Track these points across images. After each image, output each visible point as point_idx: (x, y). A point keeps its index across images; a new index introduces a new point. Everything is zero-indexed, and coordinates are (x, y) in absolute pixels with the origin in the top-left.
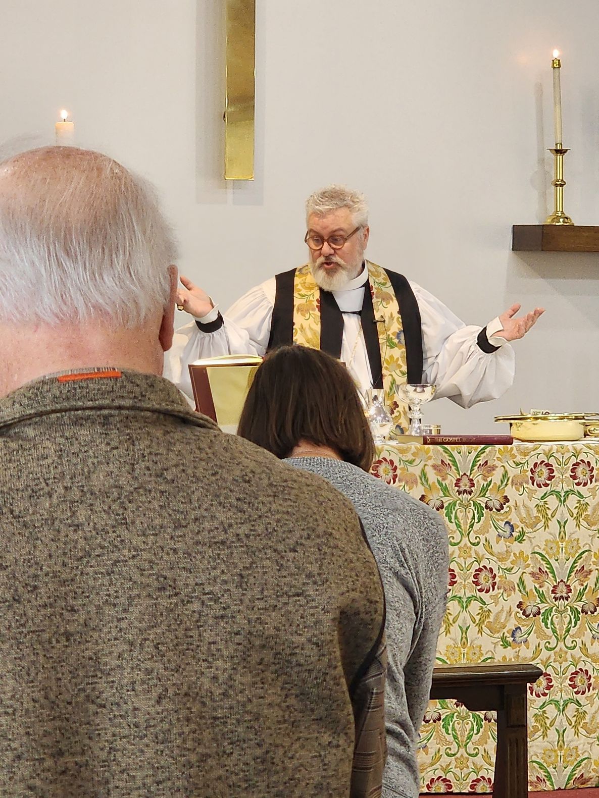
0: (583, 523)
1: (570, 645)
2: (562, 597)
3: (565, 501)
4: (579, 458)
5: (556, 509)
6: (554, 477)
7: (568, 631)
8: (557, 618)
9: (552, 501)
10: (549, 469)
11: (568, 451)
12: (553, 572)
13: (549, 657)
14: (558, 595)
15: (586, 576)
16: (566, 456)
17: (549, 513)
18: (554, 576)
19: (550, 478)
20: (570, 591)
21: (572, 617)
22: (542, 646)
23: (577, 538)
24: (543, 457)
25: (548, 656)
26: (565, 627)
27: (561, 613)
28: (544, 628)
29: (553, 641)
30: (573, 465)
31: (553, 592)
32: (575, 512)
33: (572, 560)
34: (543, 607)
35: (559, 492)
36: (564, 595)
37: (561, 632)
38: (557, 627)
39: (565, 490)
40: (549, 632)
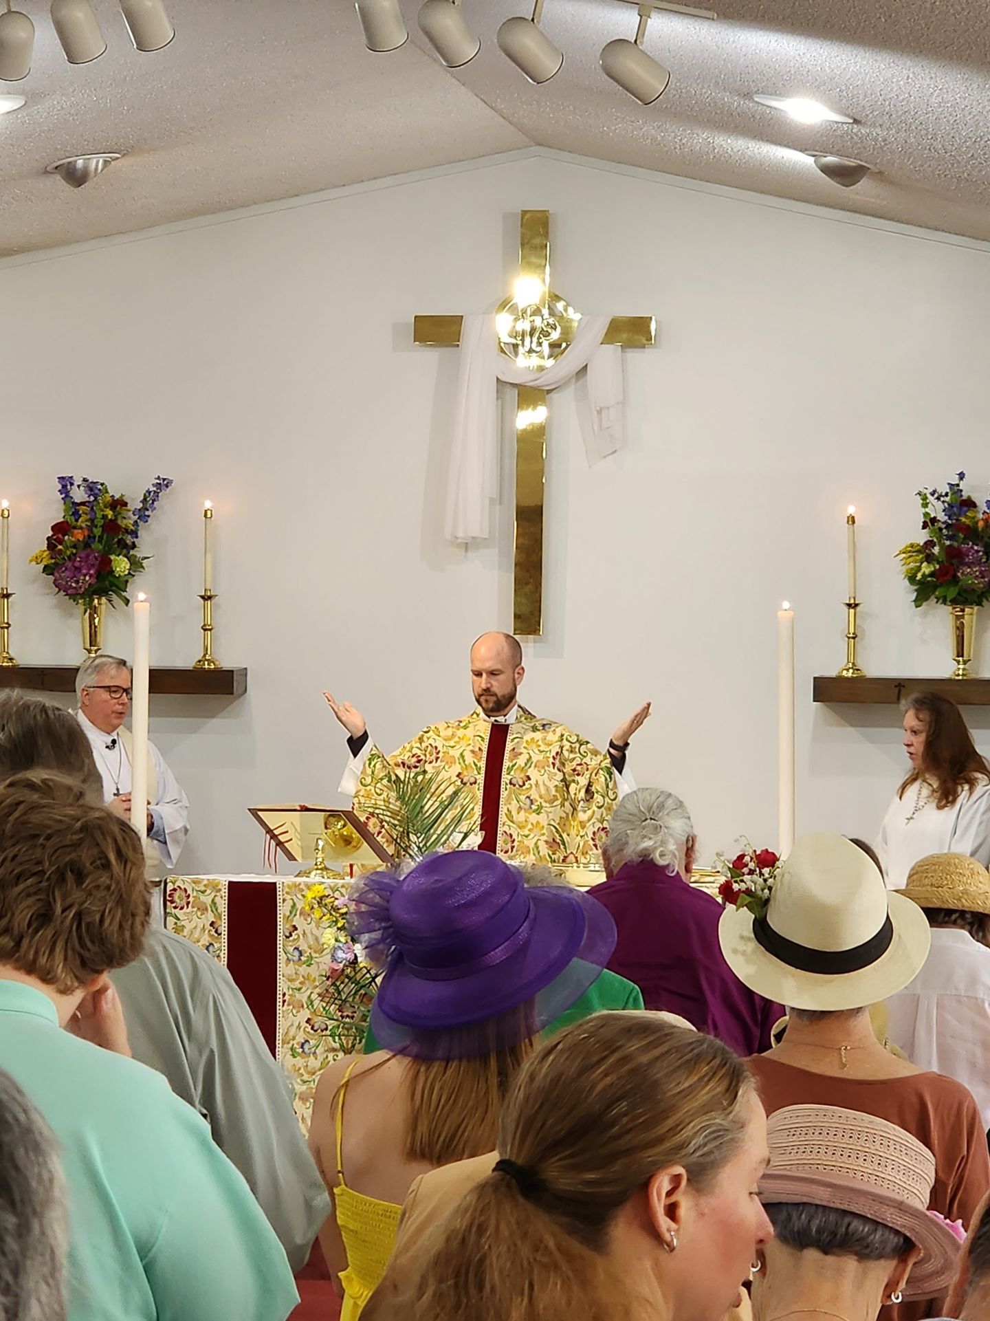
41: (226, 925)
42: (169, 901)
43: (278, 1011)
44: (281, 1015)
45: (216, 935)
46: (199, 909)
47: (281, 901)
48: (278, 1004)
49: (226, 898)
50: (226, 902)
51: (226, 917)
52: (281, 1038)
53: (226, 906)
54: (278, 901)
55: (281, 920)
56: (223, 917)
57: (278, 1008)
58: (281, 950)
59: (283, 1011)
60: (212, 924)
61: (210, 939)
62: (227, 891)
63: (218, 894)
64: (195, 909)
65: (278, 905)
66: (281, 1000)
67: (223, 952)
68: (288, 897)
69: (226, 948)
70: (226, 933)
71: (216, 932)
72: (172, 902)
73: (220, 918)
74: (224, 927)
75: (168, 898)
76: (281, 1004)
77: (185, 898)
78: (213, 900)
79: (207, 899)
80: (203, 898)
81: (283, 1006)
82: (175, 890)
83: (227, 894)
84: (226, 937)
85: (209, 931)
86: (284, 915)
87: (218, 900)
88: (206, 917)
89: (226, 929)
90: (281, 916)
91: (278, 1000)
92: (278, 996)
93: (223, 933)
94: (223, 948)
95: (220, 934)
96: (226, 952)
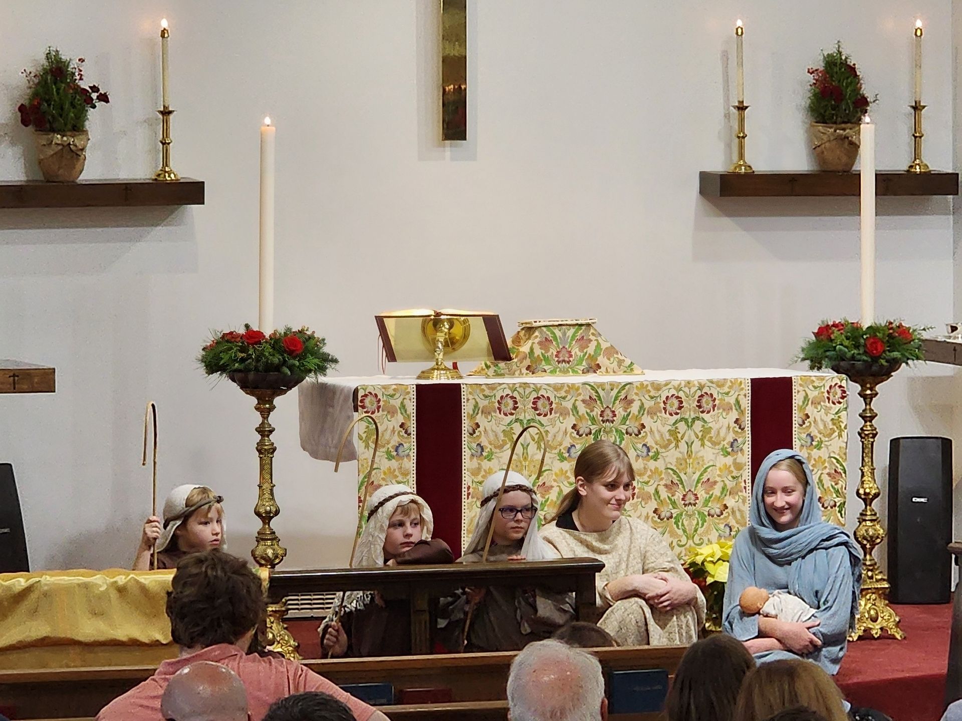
0: (707, 443)
1: (698, 542)
2: (690, 504)
3: (692, 426)
4: (704, 391)
5: (685, 433)
6: (683, 407)
7: (696, 530)
8: (686, 520)
9: (682, 426)
10: (679, 401)
11: (694, 386)
12: (682, 483)
13: (681, 553)
14: (687, 502)
15: (712, 486)
16: (693, 390)
17: (679, 436)
18: (684, 487)
19: (680, 408)
20: (697, 498)
21: (700, 520)
22: (674, 544)
23: (701, 455)
24: (673, 392)
25: (679, 552)
26: (693, 527)
27: (690, 516)
28: (676, 529)
29: (684, 540)
30: (699, 397)
31: (683, 499)
32: (700, 434)
33: (698, 474)
34: (675, 512)
35: (687, 419)
36: (692, 502)
37: (690, 531)
38: (687, 528)
39: (692, 417)
40: (680, 532)
41: (415, 426)
42: (361, 406)
43: (463, 504)
44: (466, 507)
45: (406, 435)
46: (389, 412)
47: (465, 400)
48: (463, 497)
49: (415, 400)
50: (415, 404)
51: (415, 418)
52: (465, 529)
53: (415, 408)
54: (463, 400)
55: (466, 418)
56: (412, 418)
57: (463, 500)
58: (466, 446)
59: (468, 503)
60: (402, 426)
61: (399, 440)
62: (415, 393)
63: (407, 397)
64: (385, 413)
65: (463, 404)
66: (466, 493)
67: (412, 451)
68: (471, 397)
69: (415, 447)
70: (415, 433)
71: (406, 432)
72: (363, 407)
73: (410, 420)
74: (413, 427)
75: (359, 404)
76: (466, 497)
77: (376, 403)
78: (402, 403)
79: (397, 403)
80: (392, 402)
81: (468, 498)
82: (366, 396)
83: (415, 397)
84: (415, 437)
85: (399, 433)
86: (468, 413)
87: (406, 402)
88: (397, 419)
89: (415, 429)
90: (466, 415)
91: (463, 493)
92: (463, 490)
93: (412, 433)
94: (412, 447)
95: (409, 434)
96: (415, 451)
